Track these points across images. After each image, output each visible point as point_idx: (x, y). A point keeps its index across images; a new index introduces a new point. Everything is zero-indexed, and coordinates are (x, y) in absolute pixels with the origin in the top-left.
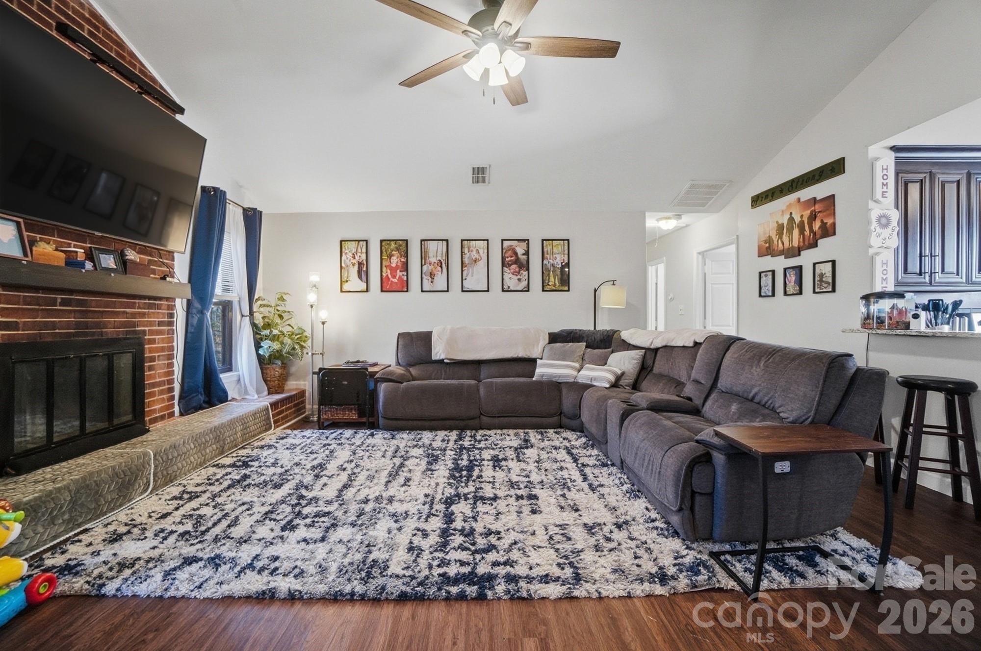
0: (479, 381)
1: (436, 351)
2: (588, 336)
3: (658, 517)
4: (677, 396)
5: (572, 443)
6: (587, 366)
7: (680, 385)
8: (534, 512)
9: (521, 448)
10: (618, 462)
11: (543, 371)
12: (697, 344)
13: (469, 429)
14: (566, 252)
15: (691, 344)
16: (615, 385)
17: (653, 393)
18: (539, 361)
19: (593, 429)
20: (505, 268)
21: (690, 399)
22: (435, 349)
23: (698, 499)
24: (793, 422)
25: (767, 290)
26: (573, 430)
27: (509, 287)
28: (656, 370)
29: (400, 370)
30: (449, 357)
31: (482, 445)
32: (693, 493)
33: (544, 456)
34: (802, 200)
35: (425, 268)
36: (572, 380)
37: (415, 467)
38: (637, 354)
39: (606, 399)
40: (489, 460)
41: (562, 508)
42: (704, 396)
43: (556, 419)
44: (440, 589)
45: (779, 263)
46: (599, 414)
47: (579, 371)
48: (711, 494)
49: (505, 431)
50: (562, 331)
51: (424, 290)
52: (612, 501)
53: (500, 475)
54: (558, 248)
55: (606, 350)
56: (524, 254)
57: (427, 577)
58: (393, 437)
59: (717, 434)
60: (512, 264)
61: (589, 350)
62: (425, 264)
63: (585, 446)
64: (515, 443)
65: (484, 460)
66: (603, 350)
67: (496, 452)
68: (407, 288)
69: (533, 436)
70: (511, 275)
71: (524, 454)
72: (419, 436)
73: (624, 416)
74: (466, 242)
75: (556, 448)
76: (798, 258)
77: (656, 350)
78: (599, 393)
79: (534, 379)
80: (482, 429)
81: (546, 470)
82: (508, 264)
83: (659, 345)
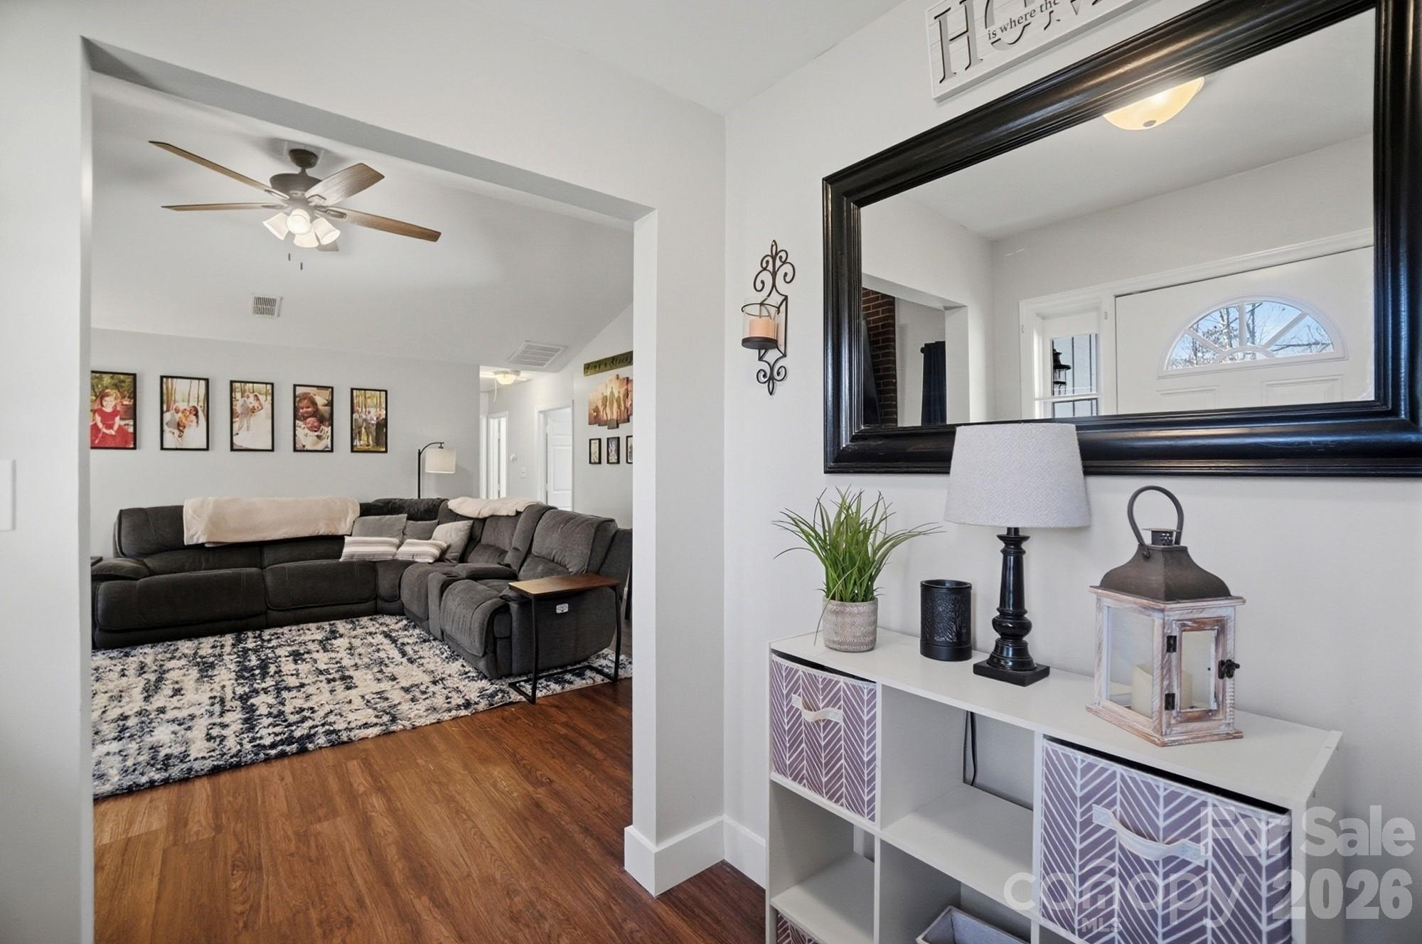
0: (262, 568)
1: (192, 532)
2: (410, 506)
3: (471, 669)
4: (499, 564)
5: (391, 627)
6: (408, 541)
7: (504, 552)
8: (348, 688)
9: (328, 639)
10: (439, 635)
11: (351, 549)
12: (518, 513)
13: (249, 630)
14: (384, 406)
15: (514, 514)
16: (441, 559)
17: (479, 562)
18: (347, 539)
19: (415, 608)
20: (297, 422)
21: (508, 566)
22: (188, 530)
23: (499, 643)
24: (575, 574)
25: (595, 458)
26: (391, 613)
27: (304, 446)
28: (484, 541)
29: (128, 563)
30: (212, 540)
31: (274, 643)
32: (495, 639)
33: (357, 642)
34: (621, 377)
35: (167, 416)
36: (390, 558)
37: (184, 678)
38: (463, 525)
39: (427, 573)
40: (286, 657)
41: (379, 680)
42: (520, 562)
43: (370, 604)
44: (257, 754)
45: (604, 433)
46: (419, 591)
47: (399, 547)
48: (509, 638)
49: (304, 626)
50: (377, 501)
51: (165, 446)
52: (431, 667)
53: (303, 667)
54: (374, 399)
55: (432, 522)
56: (326, 405)
57: (240, 751)
58: (127, 655)
59: (511, 588)
60: (308, 418)
61: (411, 522)
62: (168, 410)
63: (405, 628)
64: (319, 636)
65: (280, 657)
66: (428, 522)
67: (295, 648)
68: (135, 444)
69: (341, 626)
70: (306, 431)
71: (332, 645)
72: (172, 648)
73: (444, 587)
74: (237, 385)
75: (371, 634)
76: (617, 430)
77: (484, 520)
78: (421, 569)
79: (341, 560)
80: (268, 627)
81: (360, 655)
82: (303, 416)
83: (487, 515)
